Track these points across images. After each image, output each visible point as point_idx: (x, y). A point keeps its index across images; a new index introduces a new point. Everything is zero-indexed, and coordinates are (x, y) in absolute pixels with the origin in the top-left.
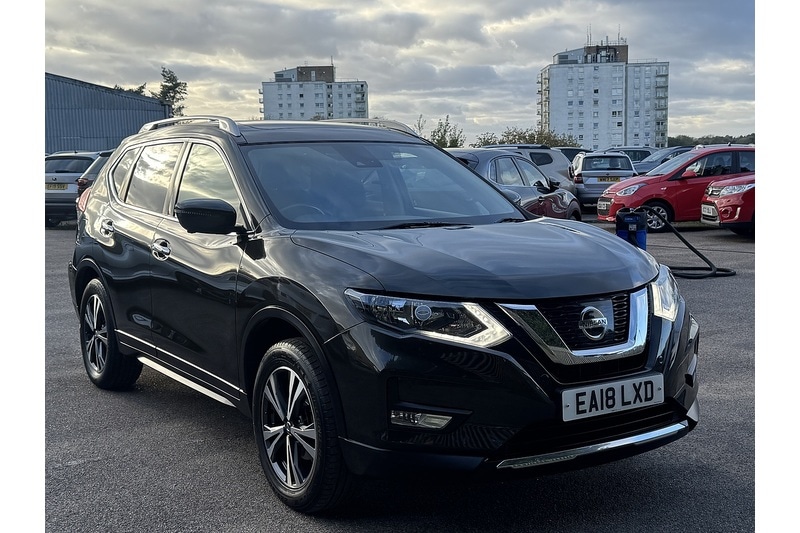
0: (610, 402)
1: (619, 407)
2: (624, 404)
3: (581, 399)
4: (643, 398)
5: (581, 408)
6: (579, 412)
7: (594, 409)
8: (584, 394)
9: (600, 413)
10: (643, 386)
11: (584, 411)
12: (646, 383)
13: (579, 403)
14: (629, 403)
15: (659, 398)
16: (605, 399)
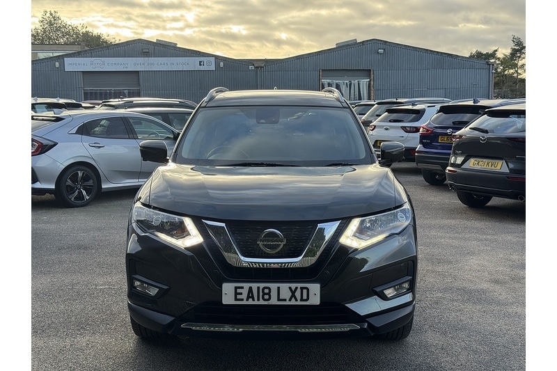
0: (267, 297)
1: (274, 301)
2: (279, 300)
3: (239, 291)
4: (299, 298)
5: (239, 297)
6: (236, 299)
7: (251, 300)
8: (242, 288)
9: (256, 302)
10: (299, 291)
11: (242, 300)
12: (302, 289)
13: (236, 294)
14: (285, 300)
15: (315, 300)
16: (261, 294)
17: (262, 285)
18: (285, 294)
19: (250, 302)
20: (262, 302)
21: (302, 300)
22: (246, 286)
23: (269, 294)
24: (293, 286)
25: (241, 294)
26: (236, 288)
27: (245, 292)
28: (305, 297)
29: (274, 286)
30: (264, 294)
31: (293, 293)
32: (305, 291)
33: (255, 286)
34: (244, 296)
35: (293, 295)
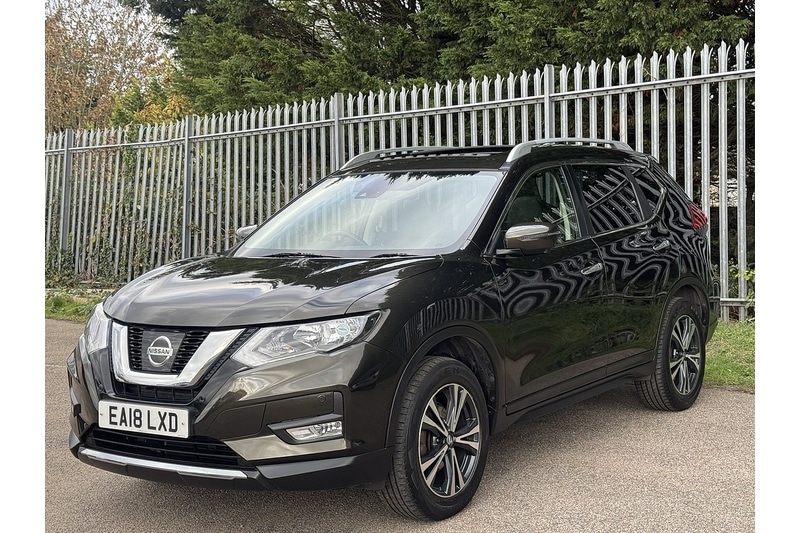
0: (137, 422)
1: (144, 429)
2: (150, 427)
3: (113, 412)
4: (168, 428)
5: (113, 419)
6: (111, 423)
7: (123, 424)
8: (116, 408)
9: (128, 429)
10: (168, 416)
11: (116, 424)
12: (171, 415)
13: (112, 415)
14: (155, 428)
15: (183, 432)
16: (133, 418)
17: (134, 407)
19: (123, 427)
20: (133, 429)
21: (171, 430)
22: (120, 406)
23: (140, 419)
24: (163, 410)
25: (115, 416)
26: (111, 408)
27: (118, 414)
28: (173, 427)
29: (144, 408)
30: (136, 418)
31: (162, 419)
32: (173, 418)
33: (127, 407)
34: (117, 419)
35: (162, 423)
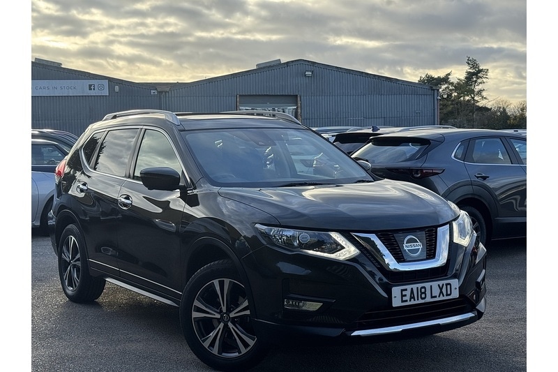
0: (423, 296)
1: (429, 299)
2: (432, 297)
3: (404, 293)
4: (445, 294)
5: (404, 298)
6: (403, 301)
7: (412, 300)
8: (406, 290)
9: (416, 302)
10: (445, 286)
11: (406, 301)
12: (447, 285)
13: (403, 296)
14: (436, 297)
15: (455, 294)
16: (419, 293)
17: (420, 286)
18: (436, 292)
19: (413, 302)
20: (421, 301)
21: (447, 295)
22: (409, 287)
23: (425, 293)
24: (441, 283)
25: (405, 295)
26: (402, 290)
27: (408, 293)
28: (449, 293)
29: (427, 285)
30: (422, 293)
31: (441, 289)
32: (449, 286)
33: (414, 287)
34: (407, 298)
35: (441, 292)
